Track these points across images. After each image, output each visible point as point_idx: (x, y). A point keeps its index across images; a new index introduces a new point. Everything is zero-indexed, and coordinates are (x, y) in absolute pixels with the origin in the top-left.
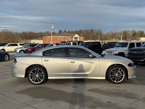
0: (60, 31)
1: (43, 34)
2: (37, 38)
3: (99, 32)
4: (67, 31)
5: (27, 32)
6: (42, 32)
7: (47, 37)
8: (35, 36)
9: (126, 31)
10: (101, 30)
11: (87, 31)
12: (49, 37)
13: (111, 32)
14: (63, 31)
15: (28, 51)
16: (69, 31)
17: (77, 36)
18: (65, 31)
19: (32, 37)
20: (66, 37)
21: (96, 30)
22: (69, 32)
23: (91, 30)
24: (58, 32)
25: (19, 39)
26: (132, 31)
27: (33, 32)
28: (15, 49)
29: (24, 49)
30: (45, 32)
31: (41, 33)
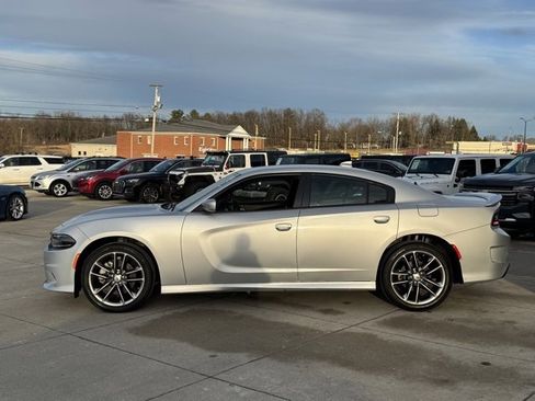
0: (177, 115)
1: (112, 124)
2: (93, 137)
3: (315, 119)
4: (201, 113)
5: (53, 115)
6: (111, 116)
7: (133, 133)
8: (83, 131)
9: (405, 120)
10: (323, 114)
11: (271, 115)
12: (140, 134)
13: (355, 120)
14: (187, 113)
15: (84, 185)
16: (207, 115)
17: (239, 131)
18: (194, 113)
19: (73, 135)
20: (202, 135)
21: (305, 112)
22: (208, 117)
23: (289, 113)
24: (168, 117)
25: (24, 140)
26: (428, 119)
27: (76, 115)
28: (34, 177)
29: (70, 177)
30: (120, 115)
31: (107, 120)
